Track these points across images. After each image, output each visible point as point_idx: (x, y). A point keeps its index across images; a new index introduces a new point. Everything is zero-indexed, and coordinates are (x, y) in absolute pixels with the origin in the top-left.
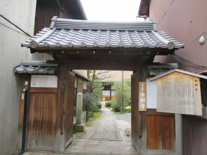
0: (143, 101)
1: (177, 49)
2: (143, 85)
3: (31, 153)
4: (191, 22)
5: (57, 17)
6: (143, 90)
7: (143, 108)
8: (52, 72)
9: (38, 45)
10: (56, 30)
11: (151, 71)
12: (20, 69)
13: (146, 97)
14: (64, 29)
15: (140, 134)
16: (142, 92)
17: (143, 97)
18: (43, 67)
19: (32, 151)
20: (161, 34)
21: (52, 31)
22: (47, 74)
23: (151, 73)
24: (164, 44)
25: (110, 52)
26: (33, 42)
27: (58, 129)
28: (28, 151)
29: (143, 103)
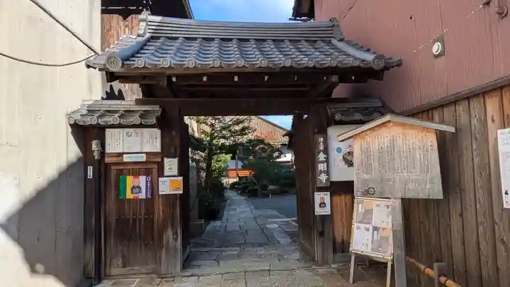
0: (323, 169)
2: (322, 139)
4: (411, 18)
6: (321, 148)
7: (324, 181)
8: (152, 120)
9: (123, 64)
10: (151, 40)
13: (327, 161)
16: (321, 153)
17: (323, 162)
21: (142, 40)
22: (141, 126)
23: (338, 117)
25: (266, 78)
26: (111, 58)
27: (166, 230)
28: (108, 276)
29: (324, 172)
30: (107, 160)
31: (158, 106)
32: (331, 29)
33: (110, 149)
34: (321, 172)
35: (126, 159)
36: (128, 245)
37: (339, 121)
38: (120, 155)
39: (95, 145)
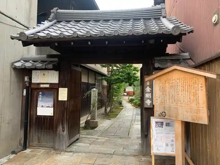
0: (148, 97)
1: (185, 34)
3: (32, 150)
5: (57, 8)
6: (148, 84)
7: (149, 104)
8: (50, 66)
9: (28, 37)
10: (57, 23)
11: (157, 62)
12: (18, 64)
13: (152, 92)
14: (65, 21)
15: (146, 133)
16: (148, 87)
17: (148, 93)
18: (43, 62)
19: (34, 147)
20: (169, 20)
21: (51, 23)
22: (46, 69)
23: (157, 65)
24: (169, 30)
26: (22, 34)
27: (59, 125)
28: (30, 147)
29: (149, 98)
30: (32, 86)
31: (57, 59)
32: (160, 10)
33: (34, 81)
34: (147, 99)
35: (42, 86)
36: (41, 131)
37: (157, 68)
38: (39, 84)
39: (26, 79)
